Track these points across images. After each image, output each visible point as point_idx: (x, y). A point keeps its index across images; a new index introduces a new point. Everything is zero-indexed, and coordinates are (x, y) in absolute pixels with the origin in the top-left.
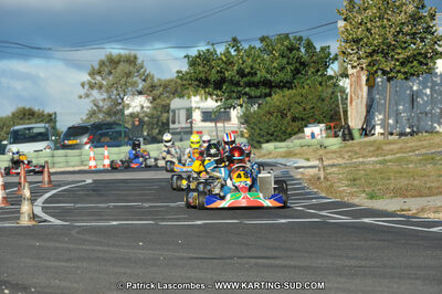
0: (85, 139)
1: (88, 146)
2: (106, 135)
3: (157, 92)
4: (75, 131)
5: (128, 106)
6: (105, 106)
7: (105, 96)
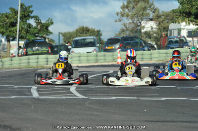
0: (117, 46)
1: (119, 50)
2: (129, 44)
3: (161, 19)
4: (112, 41)
5: (144, 27)
6: (131, 27)
7: (130, 21)
